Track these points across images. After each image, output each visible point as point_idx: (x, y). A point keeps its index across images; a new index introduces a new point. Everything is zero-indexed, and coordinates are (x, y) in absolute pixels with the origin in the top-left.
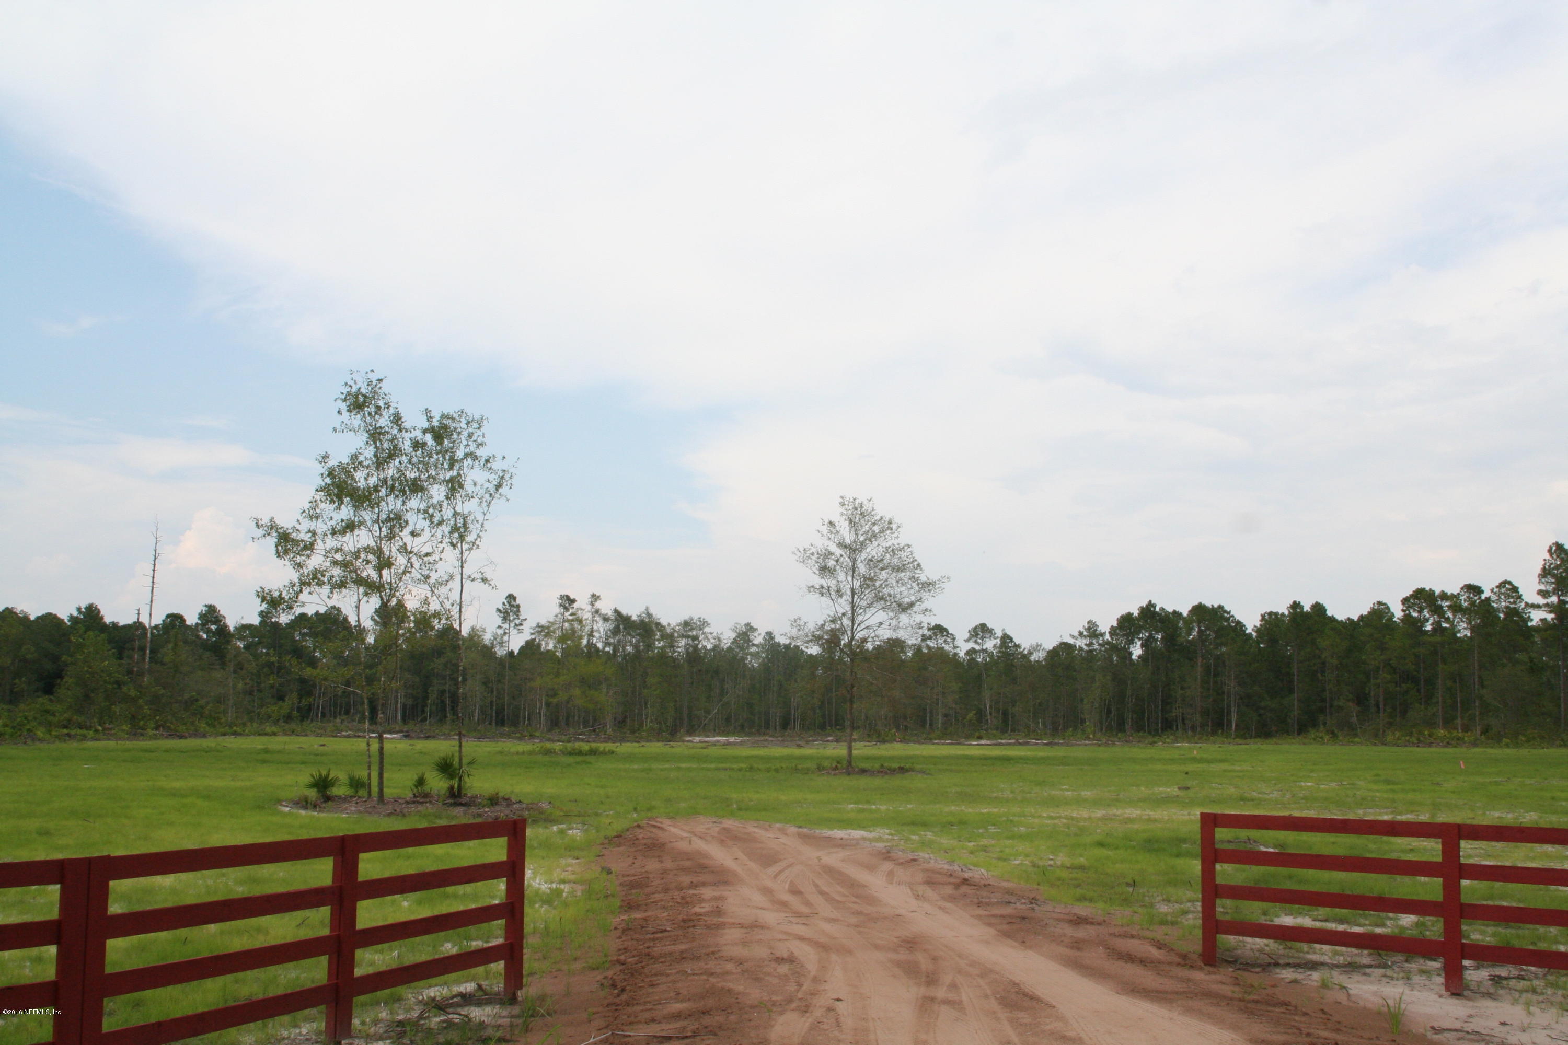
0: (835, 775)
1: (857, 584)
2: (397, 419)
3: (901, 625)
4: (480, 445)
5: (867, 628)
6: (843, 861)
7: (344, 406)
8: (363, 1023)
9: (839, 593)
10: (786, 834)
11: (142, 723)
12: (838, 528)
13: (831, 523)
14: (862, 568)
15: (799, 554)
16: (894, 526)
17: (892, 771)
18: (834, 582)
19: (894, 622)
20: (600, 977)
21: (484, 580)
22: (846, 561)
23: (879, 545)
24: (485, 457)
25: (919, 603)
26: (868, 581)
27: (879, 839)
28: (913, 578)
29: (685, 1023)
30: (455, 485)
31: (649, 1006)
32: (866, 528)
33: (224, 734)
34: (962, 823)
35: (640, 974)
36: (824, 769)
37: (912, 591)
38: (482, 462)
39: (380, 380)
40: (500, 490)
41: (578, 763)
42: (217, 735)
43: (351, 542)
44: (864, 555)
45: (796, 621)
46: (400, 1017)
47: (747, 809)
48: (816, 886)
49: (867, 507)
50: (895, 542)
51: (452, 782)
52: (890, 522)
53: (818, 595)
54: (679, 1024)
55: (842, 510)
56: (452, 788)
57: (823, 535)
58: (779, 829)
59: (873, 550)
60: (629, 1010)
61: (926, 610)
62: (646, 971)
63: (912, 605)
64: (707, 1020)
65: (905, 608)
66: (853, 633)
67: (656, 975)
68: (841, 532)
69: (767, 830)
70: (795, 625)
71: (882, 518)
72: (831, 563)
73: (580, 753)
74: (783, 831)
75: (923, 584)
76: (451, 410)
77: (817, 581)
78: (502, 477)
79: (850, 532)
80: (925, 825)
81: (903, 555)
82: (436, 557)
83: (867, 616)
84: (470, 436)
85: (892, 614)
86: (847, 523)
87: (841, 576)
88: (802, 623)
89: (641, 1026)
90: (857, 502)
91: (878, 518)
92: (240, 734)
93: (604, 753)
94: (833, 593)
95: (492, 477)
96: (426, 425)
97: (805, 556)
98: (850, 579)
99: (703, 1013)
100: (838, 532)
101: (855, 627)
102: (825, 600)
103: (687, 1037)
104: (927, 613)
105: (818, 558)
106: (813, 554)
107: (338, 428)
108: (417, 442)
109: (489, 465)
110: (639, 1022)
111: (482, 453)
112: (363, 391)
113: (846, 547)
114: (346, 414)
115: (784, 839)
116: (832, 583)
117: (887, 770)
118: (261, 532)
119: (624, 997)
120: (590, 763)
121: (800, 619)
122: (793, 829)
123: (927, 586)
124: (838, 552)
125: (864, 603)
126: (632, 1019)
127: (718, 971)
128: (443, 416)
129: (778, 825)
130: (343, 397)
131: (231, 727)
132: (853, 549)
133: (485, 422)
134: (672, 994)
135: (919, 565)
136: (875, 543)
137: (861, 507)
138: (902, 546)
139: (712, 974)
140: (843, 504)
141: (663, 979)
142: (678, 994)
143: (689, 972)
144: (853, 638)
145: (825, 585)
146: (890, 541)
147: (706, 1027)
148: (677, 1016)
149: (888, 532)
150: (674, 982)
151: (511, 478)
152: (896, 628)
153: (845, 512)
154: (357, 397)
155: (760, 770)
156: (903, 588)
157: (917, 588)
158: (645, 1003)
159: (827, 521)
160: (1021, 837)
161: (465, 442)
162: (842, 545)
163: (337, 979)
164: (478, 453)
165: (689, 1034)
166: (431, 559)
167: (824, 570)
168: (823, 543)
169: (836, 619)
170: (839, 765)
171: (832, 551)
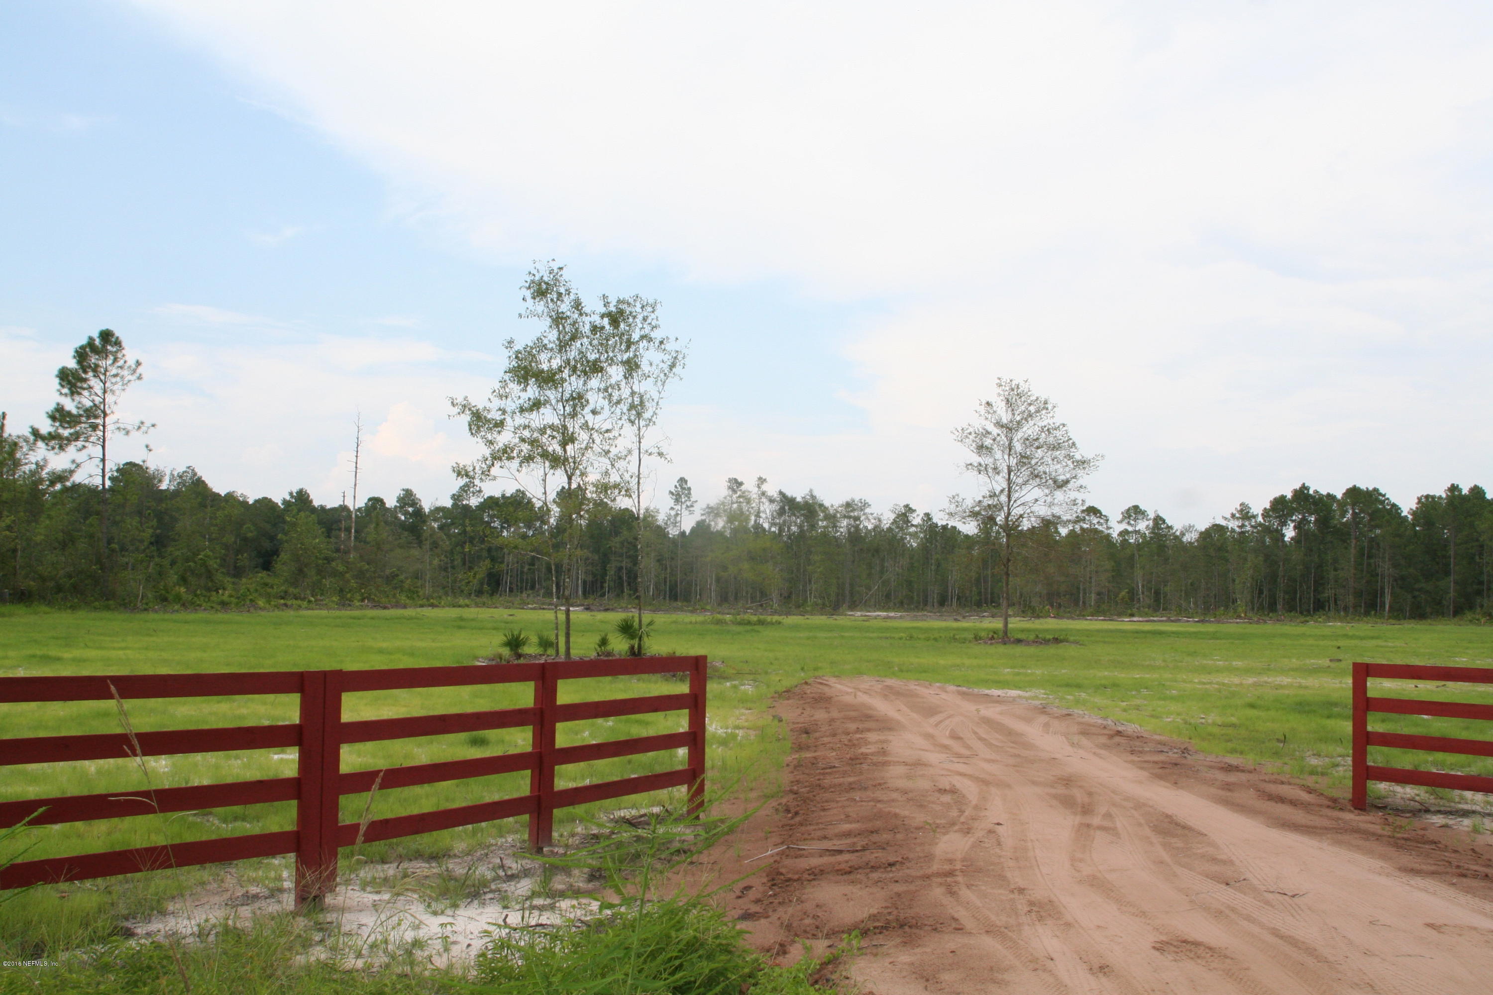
0: (991, 644)
1: (1013, 462)
2: (577, 305)
3: (1056, 501)
4: (654, 328)
5: (1023, 504)
6: (1001, 714)
7: (528, 294)
8: (561, 836)
9: (996, 470)
10: (946, 692)
11: (349, 595)
12: (995, 409)
13: (988, 403)
14: (1018, 447)
15: (957, 434)
16: (1050, 406)
17: (1046, 642)
18: (991, 460)
19: (1049, 499)
20: (775, 804)
21: (660, 454)
22: (1003, 440)
23: (1035, 424)
24: (659, 339)
25: (1074, 480)
26: (1024, 459)
27: (1036, 698)
28: (1069, 457)
29: (855, 840)
30: (631, 366)
31: (821, 826)
32: (1023, 408)
33: (422, 606)
34: (1115, 685)
35: (812, 801)
36: (980, 638)
37: (1067, 469)
38: (657, 344)
39: (561, 269)
40: (674, 370)
41: (747, 631)
42: (416, 606)
43: (537, 419)
44: (1020, 435)
45: (954, 497)
46: (595, 832)
47: (908, 671)
48: (975, 733)
49: (1023, 387)
50: (1051, 422)
51: (632, 642)
52: (1046, 403)
53: (976, 473)
54: (849, 841)
55: (999, 390)
56: (632, 648)
57: (980, 415)
58: (939, 687)
59: (1029, 429)
60: (803, 829)
61: (1081, 487)
62: (817, 798)
63: (1067, 482)
64: (875, 838)
65: (1060, 485)
66: (1009, 509)
67: (827, 801)
68: (998, 412)
69: (926, 687)
70: (953, 501)
71: (1037, 399)
72: (988, 442)
73: (749, 623)
74: (943, 689)
75: (1078, 462)
76: (626, 295)
77: (975, 459)
78: (676, 358)
79: (1007, 412)
80: (1079, 686)
81: (1058, 433)
82: (615, 433)
83: (1023, 493)
84: (645, 319)
85: (1047, 491)
86: (1004, 404)
87: (998, 454)
88: (960, 499)
89: (815, 842)
90: (1014, 383)
91: (1034, 398)
92: (437, 606)
93: (772, 624)
94: (990, 470)
95: (666, 357)
96: (603, 310)
97: (963, 435)
98: (1006, 457)
99: (872, 832)
100: (995, 412)
101: (1012, 502)
102: (983, 478)
103: (857, 851)
104: (1081, 490)
105: (976, 437)
106: (970, 434)
107: (523, 313)
108: (596, 326)
109: (663, 346)
110: (813, 839)
111: (657, 335)
112: (546, 279)
113: (1002, 426)
114: (530, 301)
115: (944, 696)
116: (989, 461)
117: (1040, 641)
118: (456, 410)
119: (798, 819)
120: (758, 631)
121: (958, 495)
122: (952, 688)
123: (1082, 463)
124: (995, 431)
125: (1020, 481)
126: (806, 836)
127: (886, 799)
128: (619, 301)
129: (938, 684)
130: (527, 285)
131: (428, 600)
132: (1009, 429)
133: (659, 306)
134: (843, 817)
135: (1074, 444)
136: (1031, 423)
137: (1018, 388)
138: (1057, 424)
139: (879, 801)
140: (1000, 385)
141: (833, 805)
142: (848, 816)
143: (858, 799)
144: (1009, 514)
145: (983, 463)
146: (1045, 420)
147: (875, 843)
148: (848, 834)
149: (1044, 412)
150: (843, 807)
151: (684, 358)
152: (1051, 505)
153: (1002, 393)
154: (540, 284)
155: (919, 639)
156: (1059, 466)
157: (1072, 466)
158: (817, 824)
159: (984, 402)
160: (1172, 698)
161: (640, 326)
162: (999, 424)
163: (539, 791)
164: (653, 335)
165: (859, 848)
166: (611, 435)
167: (981, 448)
168: (980, 423)
169: (993, 495)
170: (995, 636)
171: (989, 430)
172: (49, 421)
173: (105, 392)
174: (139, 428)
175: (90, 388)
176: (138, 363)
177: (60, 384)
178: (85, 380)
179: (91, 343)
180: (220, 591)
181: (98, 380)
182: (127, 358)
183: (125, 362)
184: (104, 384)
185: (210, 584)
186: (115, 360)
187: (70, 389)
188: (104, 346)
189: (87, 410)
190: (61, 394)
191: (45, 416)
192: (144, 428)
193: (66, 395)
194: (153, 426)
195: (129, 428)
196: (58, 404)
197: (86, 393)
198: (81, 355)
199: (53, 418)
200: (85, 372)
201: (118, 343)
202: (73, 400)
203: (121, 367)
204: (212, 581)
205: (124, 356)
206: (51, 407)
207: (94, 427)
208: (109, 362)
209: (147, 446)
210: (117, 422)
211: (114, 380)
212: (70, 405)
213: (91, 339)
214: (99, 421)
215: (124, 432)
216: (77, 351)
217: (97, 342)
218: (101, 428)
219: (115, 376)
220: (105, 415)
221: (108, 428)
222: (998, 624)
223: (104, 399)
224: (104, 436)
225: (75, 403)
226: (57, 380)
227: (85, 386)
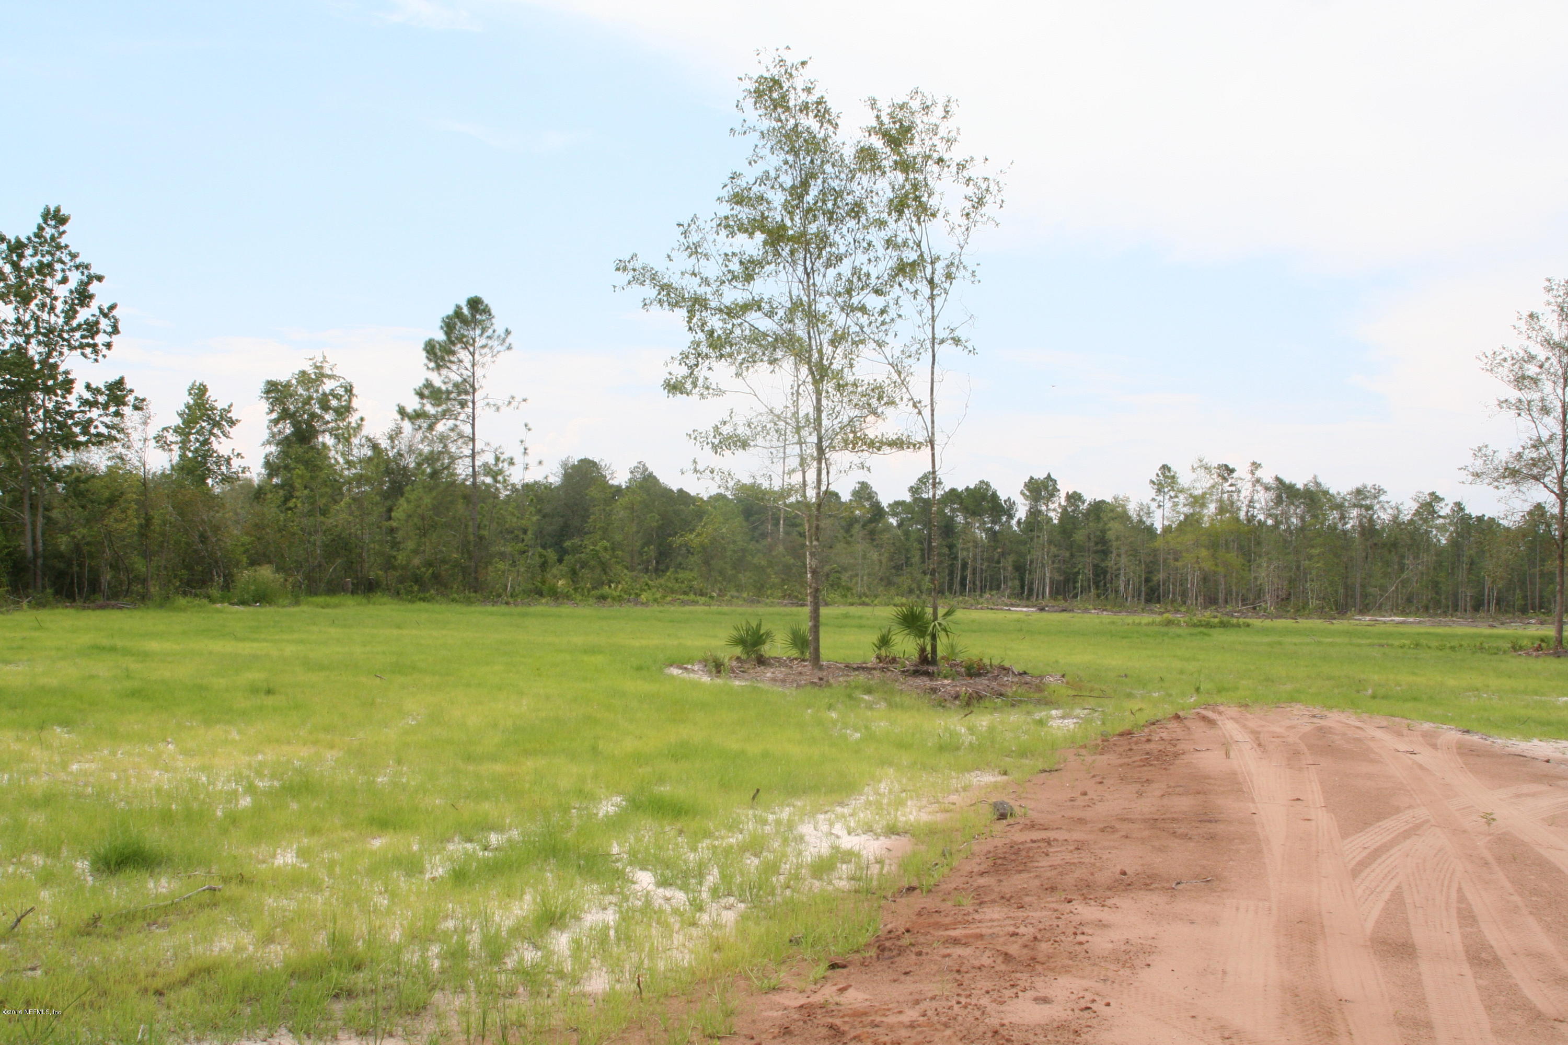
0: (1537, 656)
9: (1545, 410)
10: (1434, 746)
11: (769, 592)
12: (1542, 323)
13: (1533, 316)
15: (1485, 360)
18: (1537, 395)
21: (957, 341)
24: (958, 161)
33: (852, 604)
36: (1521, 648)
38: (954, 169)
39: (803, 63)
40: (983, 209)
42: (845, 604)
45: (1480, 450)
47: (1385, 697)
51: (922, 641)
53: (1513, 412)
55: (1550, 296)
56: (923, 650)
57: (1521, 333)
58: (1425, 735)
66: (1564, 467)
68: (1547, 327)
69: (1399, 734)
70: (1479, 454)
72: (1532, 370)
74: (1430, 740)
77: (1513, 394)
79: (1560, 326)
82: (892, 312)
86: (1555, 315)
87: (1547, 387)
88: (1489, 452)
92: (867, 605)
94: (1535, 409)
95: (969, 189)
96: (872, 123)
97: (1494, 362)
98: (1560, 391)
100: (1541, 328)
102: (1524, 420)
105: (1513, 365)
106: (1505, 360)
108: (863, 149)
109: (964, 172)
111: (955, 155)
113: (1554, 346)
114: (749, 110)
116: (1533, 396)
121: (1486, 446)
122: (1451, 735)
124: (1541, 353)
128: (895, 106)
129: (1427, 726)
130: (748, 89)
131: (860, 597)
133: (953, 105)
140: (1549, 290)
144: (1564, 473)
145: (1524, 399)
151: (997, 188)
153: (1552, 300)
154: (767, 84)
159: (1525, 314)
162: (1548, 342)
166: (887, 317)
167: (1521, 380)
168: (1517, 344)
169: (1538, 444)
170: (1543, 645)
171: (1533, 353)
172: (417, 398)
173: (473, 366)
174: (510, 403)
175: (460, 361)
176: (508, 332)
177: (427, 358)
178: (453, 353)
179: (458, 313)
180: (613, 585)
181: (468, 353)
182: (495, 327)
183: (494, 331)
184: (473, 356)
185: (604, 578)
186: (484, 330)
187: (436, 362)
188: (473, 316)
189: (456, 385)
190: (428, 368)
191: (413, 392)
192: (514, 404)
193: (433, 369)
194: (524, 400)
195: (500, 403)
196: (427, 380)
197: (454, 367)
198: (449, 326)
199: (421, 395)
200: (454, 344)
201: (487, 311)
202: (440, 374)
203: (489, 337)
204: (606, 573)
205: (492, 324)
206: (420, 383)
207: (463, 404)
208: (478, 332)
209: (526, 425)
210: (486, 398)
211: (483, 351)
212: (437, 381)
213: (459, 307)
214: (469, 398)
215: (494, 408)
216: (443, 321)
217: (466, 311)
218: (470, 404)
219: (484, 347)
220: (474, 390)
221: (477, 405)
222: (1549, 631)
223: (473, 373)
224: (473, 413)
225: (442, 378)
226: (424, 354)
227: (452, 359)
